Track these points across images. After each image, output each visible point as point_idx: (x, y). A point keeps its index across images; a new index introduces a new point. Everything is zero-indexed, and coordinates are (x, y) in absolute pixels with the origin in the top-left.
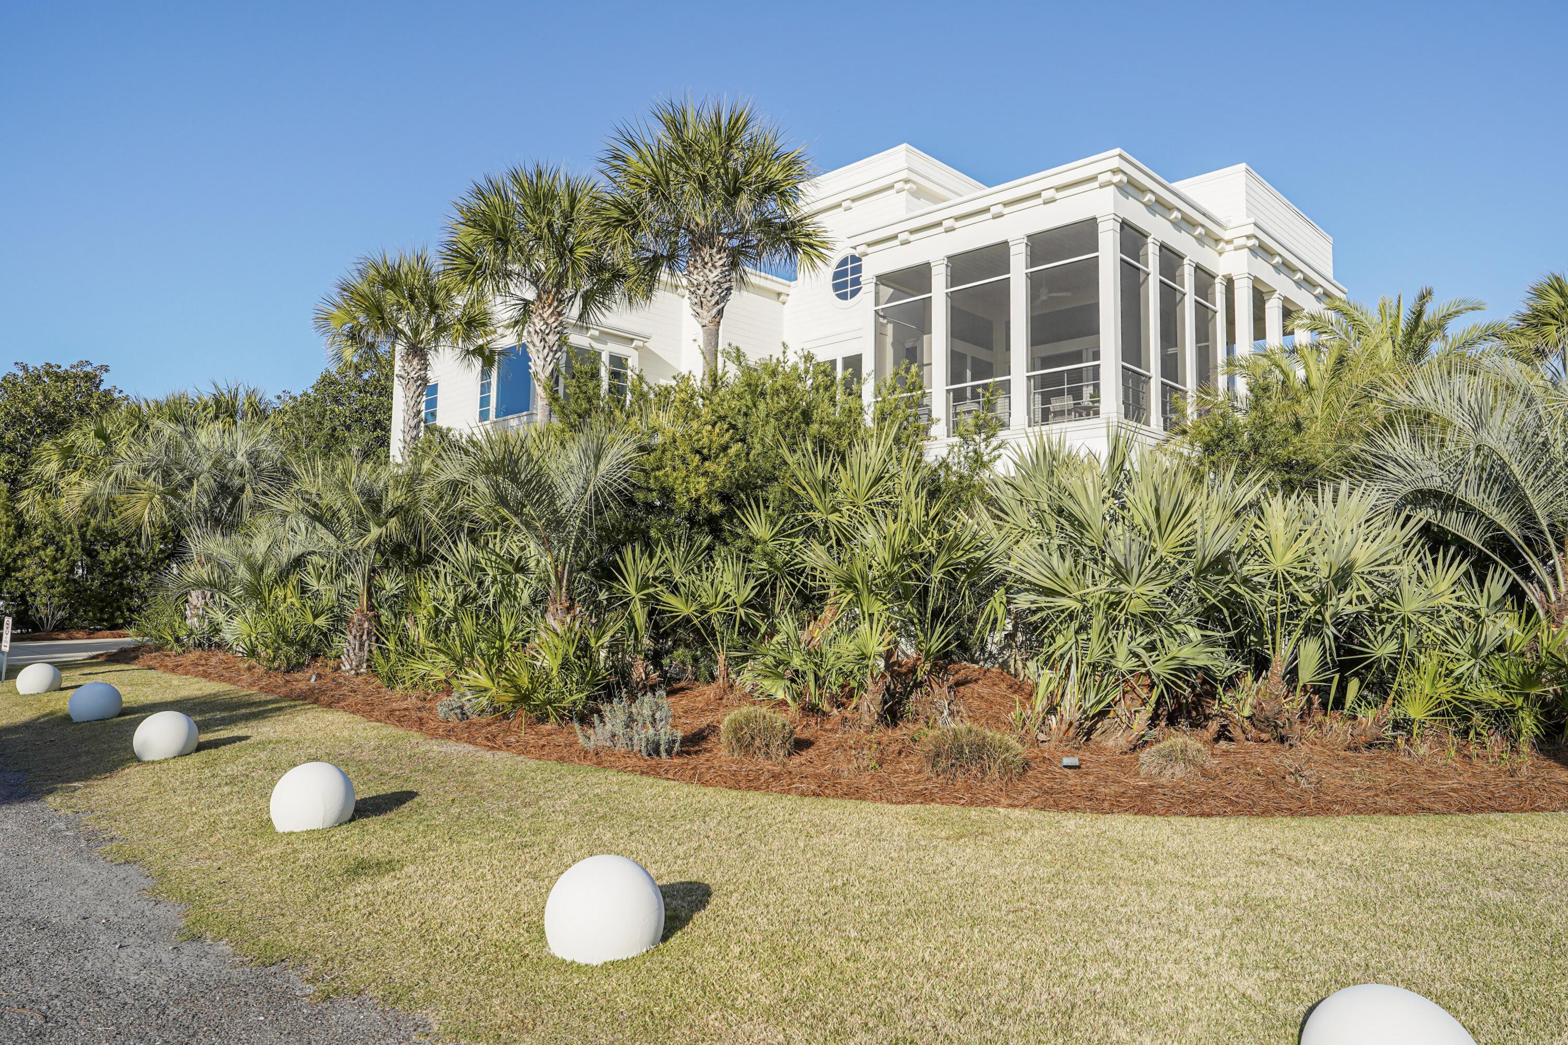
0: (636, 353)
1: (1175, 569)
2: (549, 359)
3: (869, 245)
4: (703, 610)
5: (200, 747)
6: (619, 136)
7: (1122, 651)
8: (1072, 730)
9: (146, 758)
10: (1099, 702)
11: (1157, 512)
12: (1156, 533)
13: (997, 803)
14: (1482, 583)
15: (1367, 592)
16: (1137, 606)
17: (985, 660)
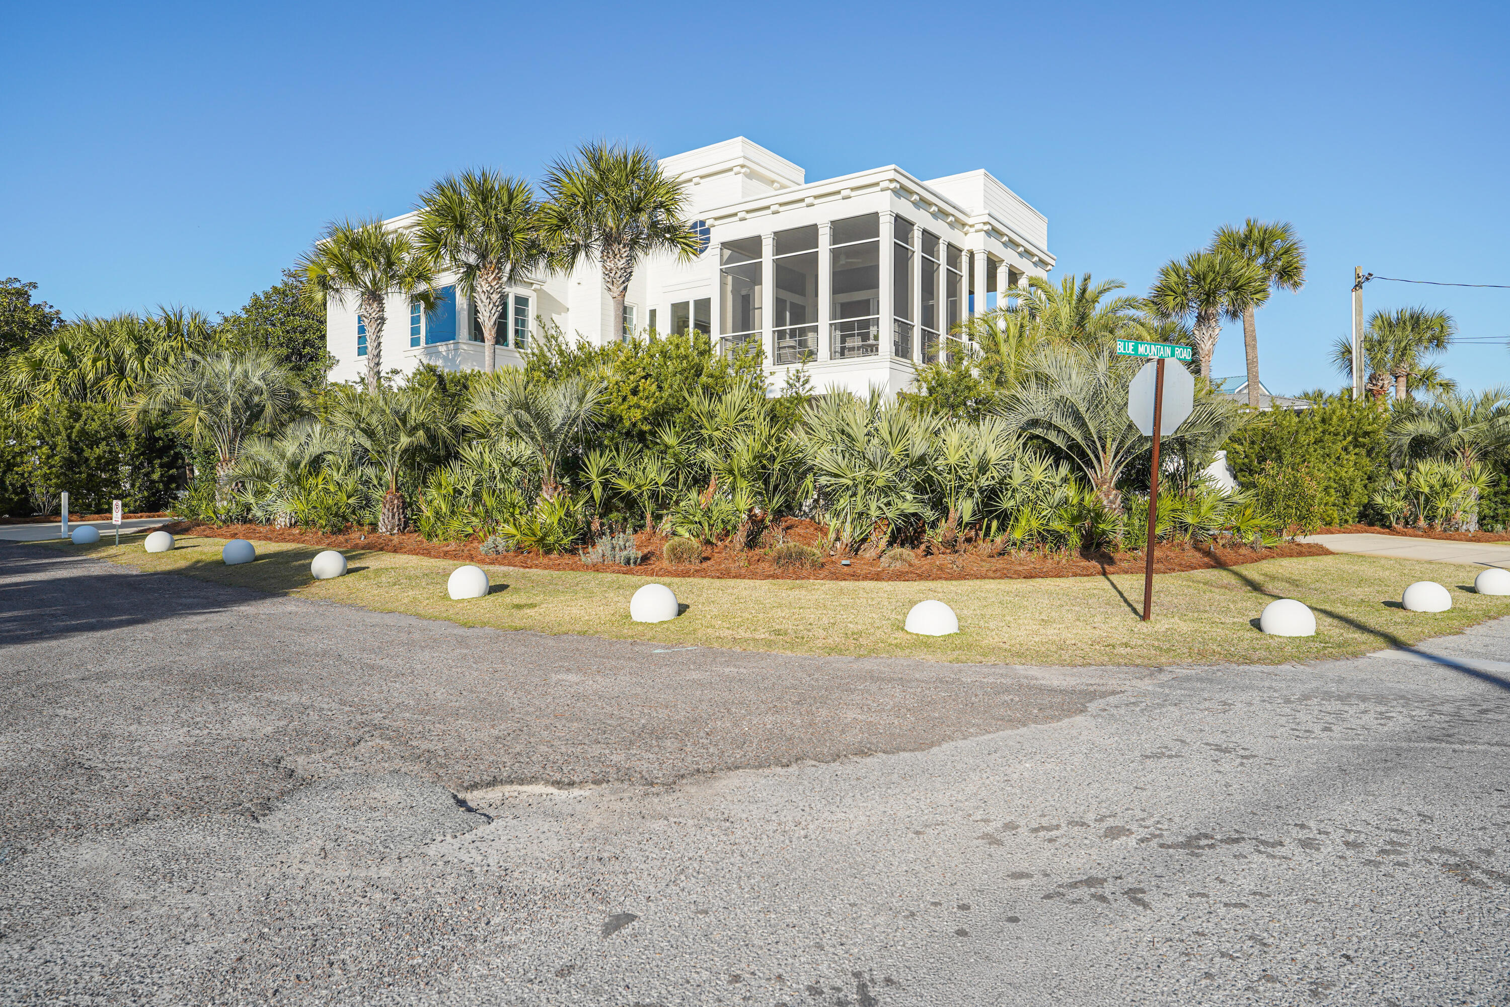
0: (535, 294)
1: (899, 463)
2: (493, 312)
3: (716, 219)
4: (639, 487)
5: (350, 571)
6: (557, 166)
7: (873, 506)
8: (848, 548)
9: (322, 577)
10: (862, 533)
11: (890, 433)
12: (890, 443)
13: (809, 578)
14: (1057, 470)
15: (995, 474)
16: (880, 483)
17: (801, 516)
